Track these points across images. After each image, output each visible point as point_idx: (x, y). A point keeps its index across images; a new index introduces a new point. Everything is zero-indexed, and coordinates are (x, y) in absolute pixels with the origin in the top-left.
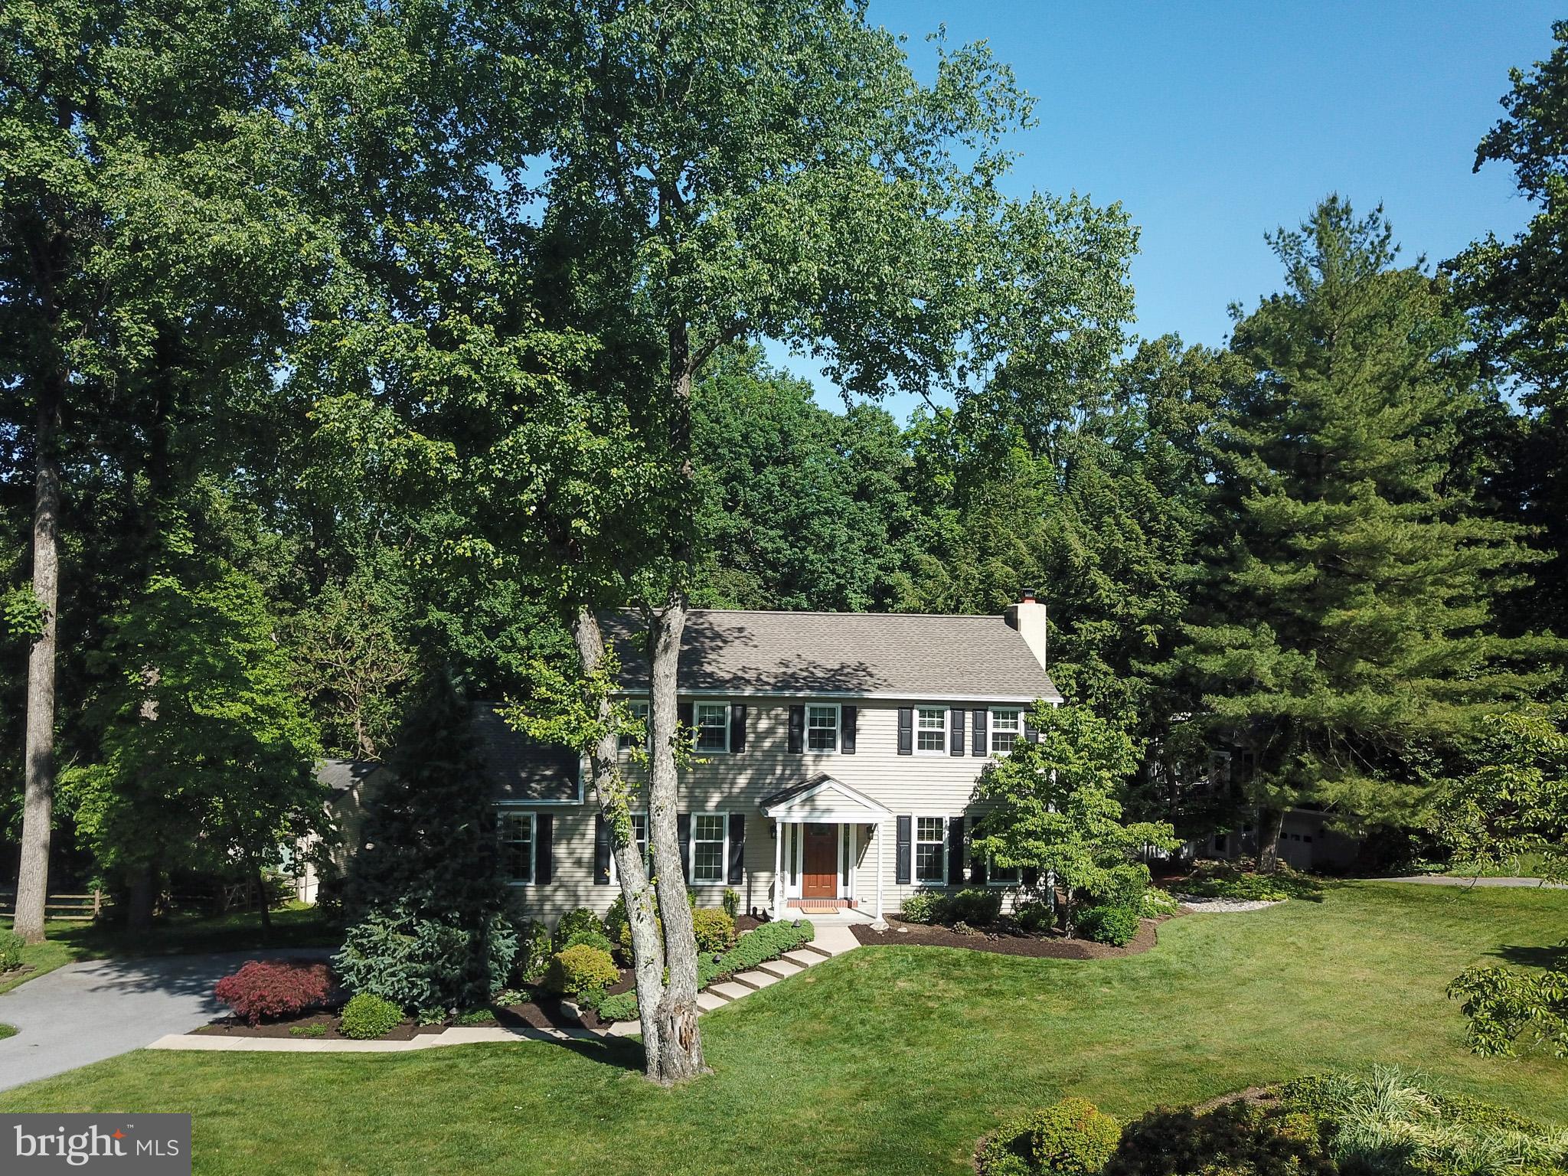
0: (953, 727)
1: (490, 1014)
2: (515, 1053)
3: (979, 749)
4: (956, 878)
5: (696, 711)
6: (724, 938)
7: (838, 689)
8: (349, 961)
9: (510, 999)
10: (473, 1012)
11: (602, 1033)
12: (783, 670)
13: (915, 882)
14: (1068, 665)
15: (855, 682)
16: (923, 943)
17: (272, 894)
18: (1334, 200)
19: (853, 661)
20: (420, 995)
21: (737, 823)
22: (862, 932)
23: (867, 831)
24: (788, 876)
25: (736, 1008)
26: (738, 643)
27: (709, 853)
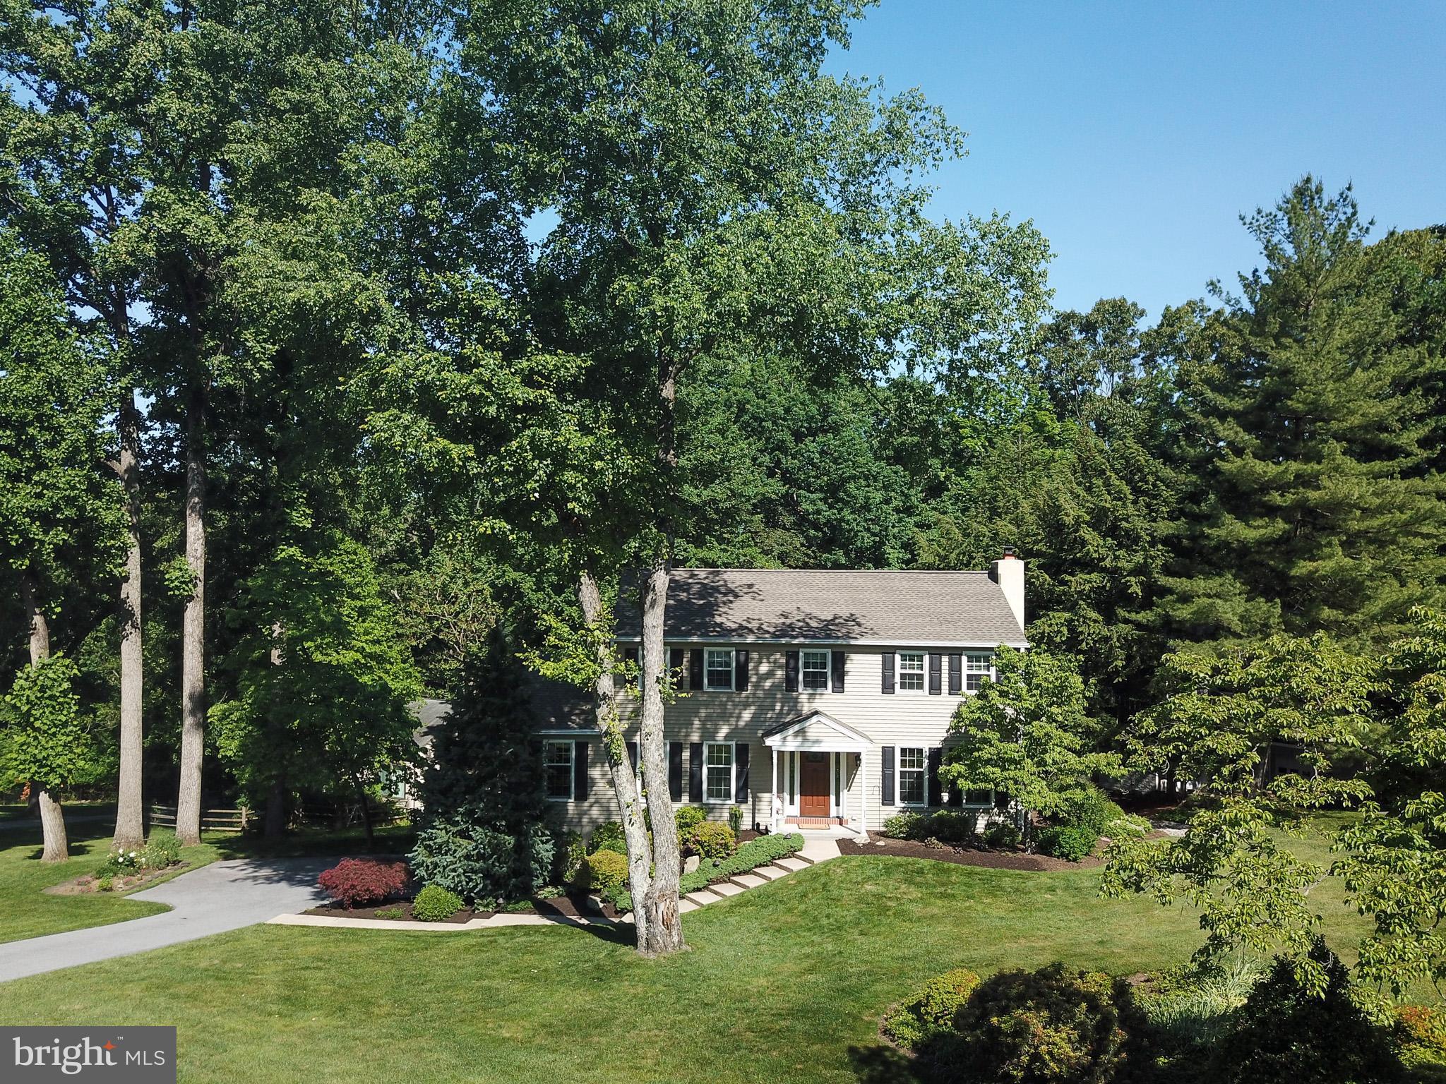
0: (931, 669)
1: (530, 904)
2: (544, 933)
3: (955, 688)
4: (935, 801)
5: (706, 656)
6: (726, 846)
7: (828, 636)
8: (420, 859)
9: (548, 893)
10: (517, 902)
11: (616, 920)
12: (783, 620)
13: (899, 803)
14: (1059, 614)
15: (844, 631)
16: (894, 854)
17: (386, 814)
18: (1308, 181)
19: (845, 613)
20: (475, 887)
21: (742, 751)
22: (846, 845)
23: (855, 759)
24: (787, 797)
25: (728, 903)
26: (747, 598)
27: (719, 777)
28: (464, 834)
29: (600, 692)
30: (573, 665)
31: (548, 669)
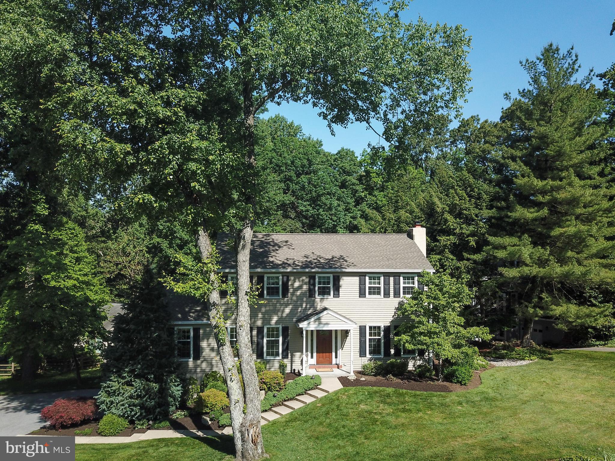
0: (384, 284)
1: (168, 423)
3: (397, 294)
4: (387, 354)
5: (265, 279)
6: (279, 384)
7: (331, 267)
8: (103, 399)
9: (178, 415)
10: (160, 423)
11: (220, 432)
12: (306, 259)
13: (368, 356)
14: (435, 256)
15: (339, 264)
16: (373, 386)
18: (551, 45)
19: (337, 255)
20: (135, 414)
21: (285, 330)
22: (344, 380)
23: (346, 333)
24: (310, 354)
25: (284, 419)
26: (285, 247)
27: (273, 345)
28: (129, 384)
29: (211, 301)
30: (194, 285)
31: (179, 288)
